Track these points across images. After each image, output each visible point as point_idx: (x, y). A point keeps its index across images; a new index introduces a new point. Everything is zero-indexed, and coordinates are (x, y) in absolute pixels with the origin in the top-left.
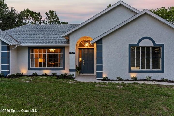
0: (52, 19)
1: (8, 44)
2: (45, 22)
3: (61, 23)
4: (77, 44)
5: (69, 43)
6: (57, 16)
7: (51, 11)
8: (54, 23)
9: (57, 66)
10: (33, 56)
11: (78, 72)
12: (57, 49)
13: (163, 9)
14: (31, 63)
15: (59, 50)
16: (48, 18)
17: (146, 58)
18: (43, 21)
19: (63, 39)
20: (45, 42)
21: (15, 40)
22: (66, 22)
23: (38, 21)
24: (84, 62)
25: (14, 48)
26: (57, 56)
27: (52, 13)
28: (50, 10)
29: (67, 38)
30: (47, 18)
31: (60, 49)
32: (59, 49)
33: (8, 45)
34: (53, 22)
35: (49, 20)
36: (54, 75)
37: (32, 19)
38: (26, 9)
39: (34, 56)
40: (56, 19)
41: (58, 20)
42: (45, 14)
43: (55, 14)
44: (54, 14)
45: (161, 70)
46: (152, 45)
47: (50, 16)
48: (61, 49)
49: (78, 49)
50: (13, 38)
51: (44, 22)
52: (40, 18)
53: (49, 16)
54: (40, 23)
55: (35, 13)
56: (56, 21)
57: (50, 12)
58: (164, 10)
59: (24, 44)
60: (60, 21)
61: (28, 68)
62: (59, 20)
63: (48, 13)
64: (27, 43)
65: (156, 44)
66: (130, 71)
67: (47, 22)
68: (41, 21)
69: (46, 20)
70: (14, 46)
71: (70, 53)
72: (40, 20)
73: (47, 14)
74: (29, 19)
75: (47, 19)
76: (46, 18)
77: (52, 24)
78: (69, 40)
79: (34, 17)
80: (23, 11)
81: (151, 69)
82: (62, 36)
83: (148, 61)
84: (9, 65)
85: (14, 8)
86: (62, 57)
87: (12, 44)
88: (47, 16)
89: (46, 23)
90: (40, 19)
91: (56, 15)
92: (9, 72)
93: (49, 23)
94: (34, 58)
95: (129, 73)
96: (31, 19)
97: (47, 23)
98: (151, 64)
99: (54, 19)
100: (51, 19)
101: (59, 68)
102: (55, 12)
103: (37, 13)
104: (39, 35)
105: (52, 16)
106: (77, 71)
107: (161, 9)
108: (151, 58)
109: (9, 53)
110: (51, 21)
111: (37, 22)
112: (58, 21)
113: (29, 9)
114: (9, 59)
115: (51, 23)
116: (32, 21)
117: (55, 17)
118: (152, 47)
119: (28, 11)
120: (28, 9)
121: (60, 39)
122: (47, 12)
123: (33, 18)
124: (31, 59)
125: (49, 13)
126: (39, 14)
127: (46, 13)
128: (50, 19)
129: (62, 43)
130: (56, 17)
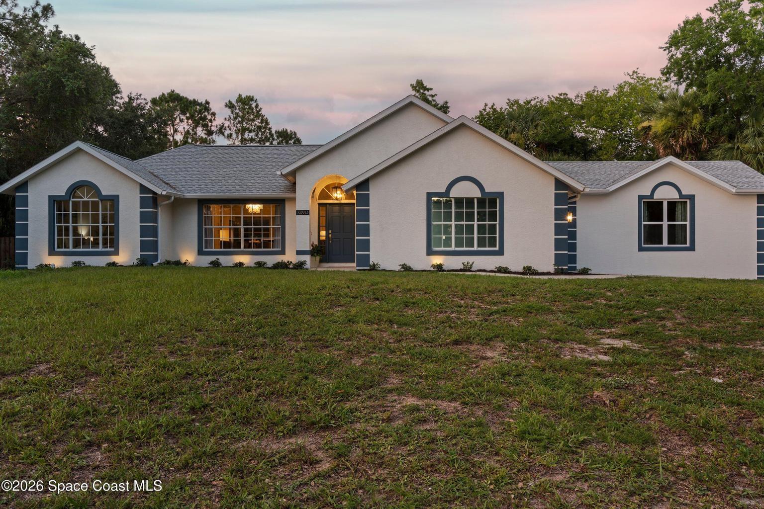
0: (247, 123)
1: (154, 193)
2: (225, 129)
3: (273, 132)
4: (313, 193)
5: (294, 191)
6: (263, 112)
7: (243, 96)
8: (252, 135)
9: (267, 245)
10: (210, 222)
11: (318, 258)
12: (267, 205)
13: (562, 97)
14: (204, 238)
15: (272, 207)
16: (235, 118)
17: (465, 223)
18: (219, 127)
19: (280, 181)
20: (238, 187)
21: (165, 183)
22: (289, 131)
23: (205, 126)
24: (330, 235)
25: (167, 202)
26: (267, 222)
27: (247, 105)
28: (240, 95)
29: (290, 178)
30: (232, 118)
31: (274, 205)
32: (271, 205)
33: (155, 196)
34: (250, 131)
35: (238, 125)
36: (260, 265)
37: (186, 121)
38: (166, 91)
39: (212, 222)
40: (259, 121)
41: (263, 125)
42: (226, 106)
43: (257, 106)
44: (253, 106)
45: (497, 248)
46: (478, 194)
47: (240, 113)
48: (276, 206)
49: (317, 205)
50: (161, 179)
51: (221, 130)
52: (209, 117)
53: (236, 113)
54: (210, 133)
55: (195, 103)
56: (260, 128)
57: (240, 99)
58: (565, 100)
59: (190, 193)
60: (270, 129)
61: (198, 250)
62: (267, 123)
63: (234, 102)
64: (195, 191)
65: (486, 191)
66: (430, 252)
67: (230, 129)
68: (213, 129)
69: (227, 124)
70: (168, 197)
71: (299, 213)
72: (210, 124)
73: (230, 105)
74: (178, 121)
75: (232, 122)
76: (228, 117)
77: (246, 136)
78: (295, 183)
79: (192, 117)
80: (159, 98)
81: (475, 248)
82: (279, 173)
83: (470, 229)
84: (157, 241)
85: (142, 97)
86: (279, 223)
87: (164, 193)
88: (232, 112)
89: (227, 132)
90: (211, 121)
91: (260, 111)
92: (156, 258)
93: (237, 134)
94: (213, 227)
95: (428, 257)
96: (182, 121)
97: (231, 135)
98: (476, 236)
99: (253, 120)
100: (243, 121)
101: (271, 249)
102: (255, 99)
103: (200, 101)
104: (221, 172)
105: (248, 113)
106: (314, 255)
107: (557, 98)
108: (476, 223)
109: (156, 213)
110: (242, 127)
111: (200, 132)
112: (265, 128)
113: (177, 91)
114: (157, 226)
115: (243, 135)
116: (187, 127)
117: (256, 116)
118: (478, 199)
119: (174, 97)
120: (173, 92)
121: (274, 181)
122: (230, 101)
123: (188, 119)
124: (206, 228)
125: (236, 104)
126: (206, 107)
127: (228, 102)
128: (239, 122)
129: (278, 191)
130: (258, 115)
